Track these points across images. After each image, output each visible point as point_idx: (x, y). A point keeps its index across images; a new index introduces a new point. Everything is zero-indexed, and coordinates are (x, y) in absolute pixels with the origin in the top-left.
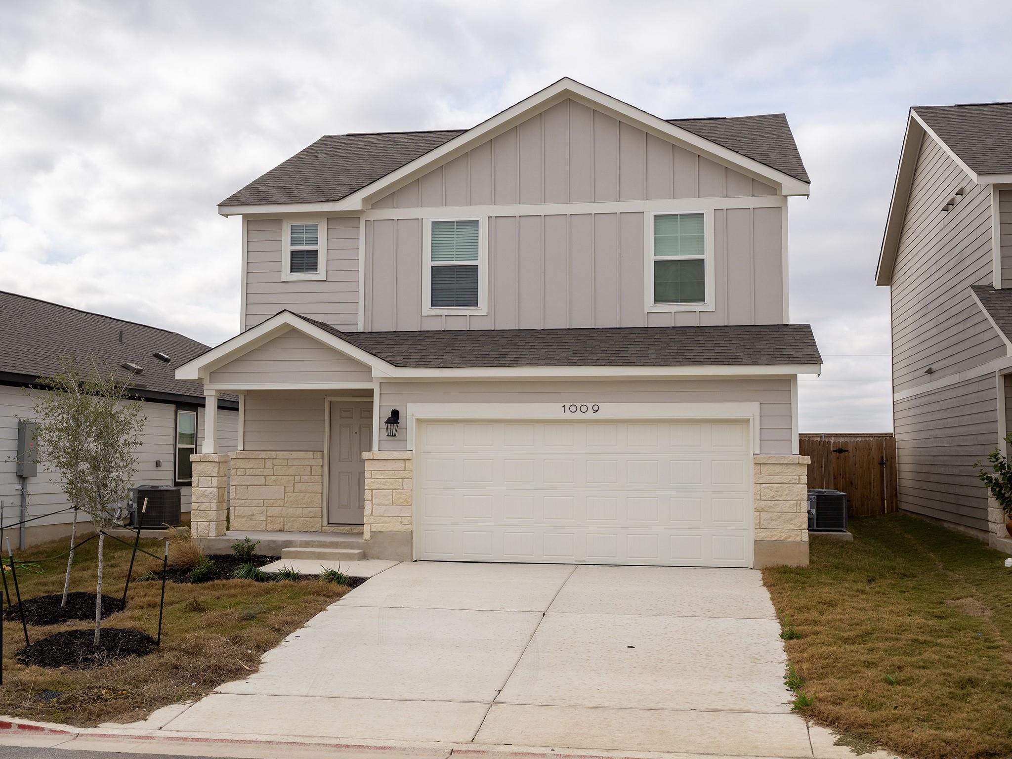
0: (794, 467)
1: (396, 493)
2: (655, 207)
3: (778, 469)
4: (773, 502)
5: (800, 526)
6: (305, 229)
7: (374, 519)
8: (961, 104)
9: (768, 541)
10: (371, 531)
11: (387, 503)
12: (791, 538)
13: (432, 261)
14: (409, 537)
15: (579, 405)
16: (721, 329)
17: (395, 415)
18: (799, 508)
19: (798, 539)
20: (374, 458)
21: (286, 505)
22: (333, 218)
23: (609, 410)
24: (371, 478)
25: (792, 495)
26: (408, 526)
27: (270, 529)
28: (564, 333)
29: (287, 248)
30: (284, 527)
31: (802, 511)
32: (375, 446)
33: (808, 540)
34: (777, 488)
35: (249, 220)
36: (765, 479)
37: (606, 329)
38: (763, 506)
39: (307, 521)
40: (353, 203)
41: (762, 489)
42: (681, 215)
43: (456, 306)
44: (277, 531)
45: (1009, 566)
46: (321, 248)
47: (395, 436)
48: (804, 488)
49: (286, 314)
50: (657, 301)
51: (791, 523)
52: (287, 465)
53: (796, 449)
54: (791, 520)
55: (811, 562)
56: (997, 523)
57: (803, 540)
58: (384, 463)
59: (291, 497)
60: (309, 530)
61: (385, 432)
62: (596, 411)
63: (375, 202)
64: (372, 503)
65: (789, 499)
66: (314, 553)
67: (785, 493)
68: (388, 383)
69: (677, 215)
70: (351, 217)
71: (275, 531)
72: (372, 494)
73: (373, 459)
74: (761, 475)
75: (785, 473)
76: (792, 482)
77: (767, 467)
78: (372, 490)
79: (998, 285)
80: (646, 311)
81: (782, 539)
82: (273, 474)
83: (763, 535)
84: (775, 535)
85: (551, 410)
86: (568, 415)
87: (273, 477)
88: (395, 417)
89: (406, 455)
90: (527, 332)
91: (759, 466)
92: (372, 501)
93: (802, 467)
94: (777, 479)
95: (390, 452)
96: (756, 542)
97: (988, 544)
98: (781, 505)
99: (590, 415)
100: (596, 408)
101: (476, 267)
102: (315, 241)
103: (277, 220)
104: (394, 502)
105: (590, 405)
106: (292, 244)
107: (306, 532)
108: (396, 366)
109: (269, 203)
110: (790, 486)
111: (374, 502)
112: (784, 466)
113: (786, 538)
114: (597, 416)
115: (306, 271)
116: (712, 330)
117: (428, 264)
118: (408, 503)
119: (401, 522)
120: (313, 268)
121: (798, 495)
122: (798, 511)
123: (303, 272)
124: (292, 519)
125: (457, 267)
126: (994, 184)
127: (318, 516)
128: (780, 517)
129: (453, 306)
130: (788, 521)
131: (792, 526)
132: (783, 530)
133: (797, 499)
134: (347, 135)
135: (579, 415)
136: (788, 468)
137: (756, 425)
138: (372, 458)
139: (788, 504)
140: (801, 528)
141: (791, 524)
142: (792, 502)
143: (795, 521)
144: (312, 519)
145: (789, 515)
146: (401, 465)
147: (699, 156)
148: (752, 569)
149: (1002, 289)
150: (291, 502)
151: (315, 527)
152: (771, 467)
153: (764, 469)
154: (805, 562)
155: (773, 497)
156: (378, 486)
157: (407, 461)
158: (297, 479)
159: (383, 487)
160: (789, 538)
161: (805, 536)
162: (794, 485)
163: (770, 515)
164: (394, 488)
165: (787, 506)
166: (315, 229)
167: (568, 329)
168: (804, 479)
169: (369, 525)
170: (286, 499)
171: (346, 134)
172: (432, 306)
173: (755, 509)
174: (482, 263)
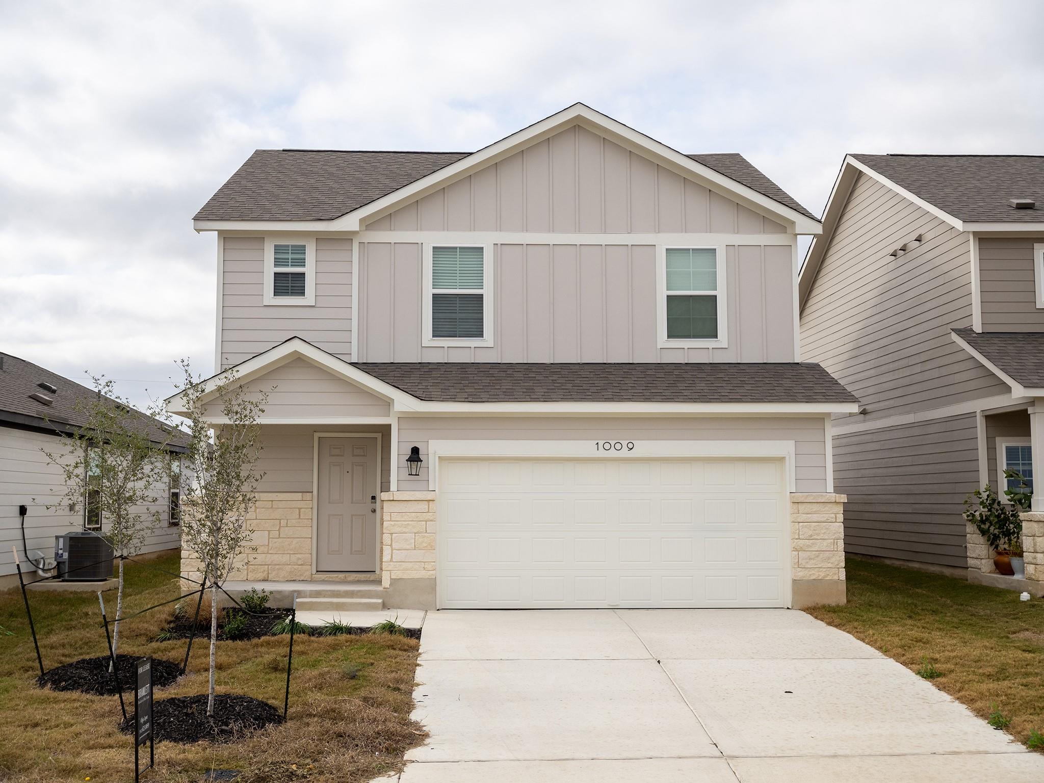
0: (830, 505)
1: (418, 537)
2: (667, 240)
3: (815, 507)
4: (811, 541)
5: (838, 565)
6: (290, 249)
7: (394, 565)
8: (893, 153)
9: (808, 581)
10: (391, 579)
11: (408, 547)
12: (829, 576)
13: (433, 288)
14: (431, 586)
15: (613, 443)
16: (735, 366)
17: (415, 451)
18: (836, 546)
19: (836, 577)
20: (395, 499)
21: (270, 552)
22: (322, 239)
23: (644, 448)
24: (391, 521)
25: (829, 533)
26: (432, 572)
27: (252, 579)
28: (577, 367)
29: (270, 269)
30: (268, 576)
31: (839, 550)
32: (393, 486)
33: (845, 579)
34: (815, 527)
35: (226, 237)
36: (804, 517)
37: (618, 364)
38: (801, 546)
39: (295, 569)
40: (350, 223)
41: (800, 528)
42: (693, 249)
43: (459, 337)
44: (260, 581)
45: (1026, 600)
46: (309, 270)
47: (418, 475)
48: (840, 526)
49: (296, 341)
50: (670, 335)
51: (829, 561)
52: (272, 508)
53: (830, 488)
54: (829, 558)
55: (848, 601)
56: (981, 559)
57: (841, 579)
58: (403, 504)
59: (275, 543)
60: (298, 578)
61: (405, 472)
62: (631, 449)
63: (369, 224)
64: (392, 548)
65: (826, 537)
66: (332, 603)
67: (823, 532)
68: (408, 418)
69: (689, 249)
70: (344, 239)
71: (257, 582)
72: (392, 538)
73: (393, 500)
74: (799, 513)
75: (822, 511)
76: (829, 521)
77: (805, 505)
78: (392, 534)
79: (978, 328)
80: (659, 347)
81: (820, 578)
82: (255, 518)
83: (801, 574)
84: (814, 574)
85: (585, 448)
86: (602, 453)
87: (255, 521)
88: (415, 455)
89: (430, 496)
90: (537, 366)
91: (797, 505)
92: (391, 545)
93: (839, 505)
94: (815, 517)
95: (413, 493)
96: (794, 581)
97: (967, 580)
98: (818, 544)
99: (625, 453)
100: (630, 446)
101: (480, 297)
102: (302, 263)
103: (259, 238)
104: (417, 546)
105: (625, 443)
106: (276, 265)
107: (294, 580)
108: (421, 400)
109: (252, 219)
110: (827, 525)
111: (393, 547)
112: (822, 504)
113: (825, 576)
114: (631, 454)
115: (291, 295)
116: (726, 367)
117: (429, 292)
118: (431, 547)
119: (424, 568)
120: (300, 291)
121: (835, 533)
122: (836, 549)
123: (288, 295)
124: (277, 567)
125: (459, 296)
126: (974, 232)
127: (308, 564)
128: (818, 557)
129: (456, 337)
130: (825, 559)
131: (830, 565)
132: (821, 569)
133: (834, 537)
134: (283, 151)
135: (613, 453)
136: (825, 507)
137: (791, 463)
138: (392, 499)
139: (825, 543)
140: (838, 567)
141: (829, 563)
142: (829, 541)
143: (833, 560)
144: (300, 566)
145: (827, 554)
146: (424, 506)
147: (710, 190)
148: (788, 608)
149: (982, 333)
150: (276, 548)
151: (305, 575)
152: (809, 506)
153: (802, 508)
154: (843, 600)
155: (811, 536)
156: (397, 529)
157: (431, 502)
158: (283, 523)
159: (404, 530)
160: (826, 577)
161: (842, 575)
162: (830, 524)
163: (808, 553)
164: (416, 532)
165: (824, 545)
166: (302, 249)
167: (579, 364)
168: (841, 518)
169: (389, 572)
170: (270, 545)
171: (282, 149)
172: (433, 336)
173: (794, 548)
174: (488, 292)
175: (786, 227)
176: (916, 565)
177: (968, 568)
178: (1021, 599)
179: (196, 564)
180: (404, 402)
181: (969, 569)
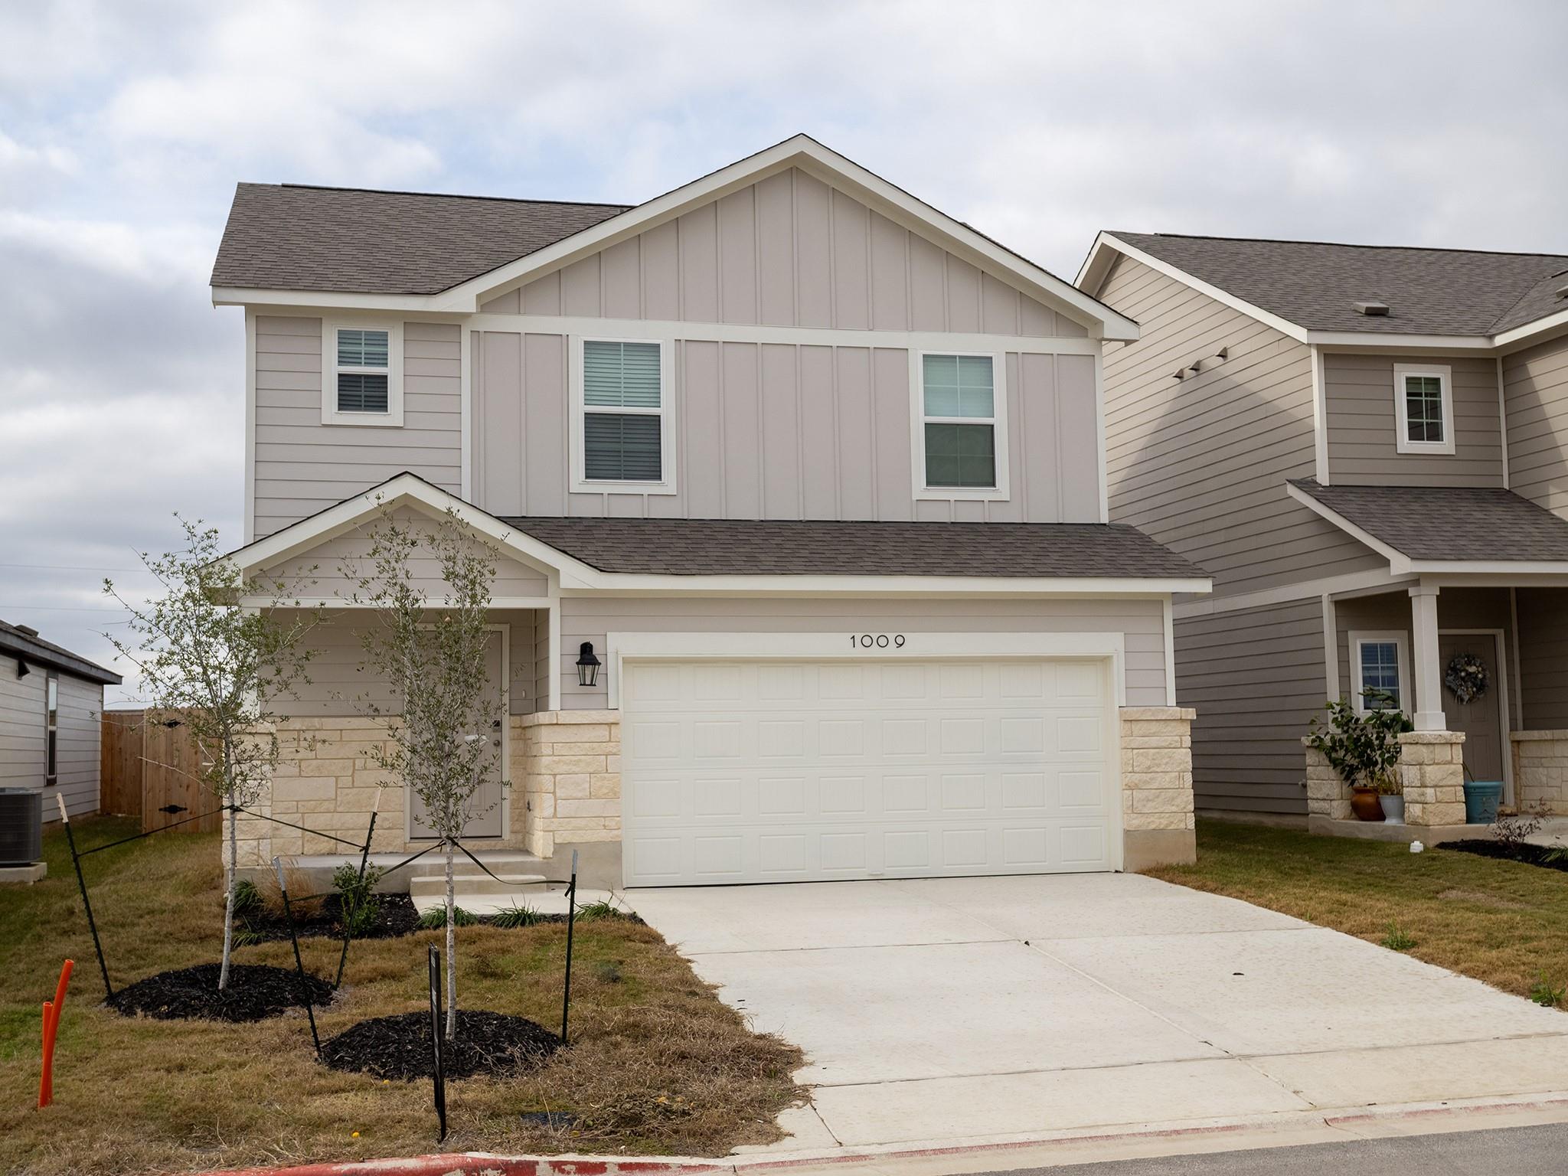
0: (1173, 724)
1: (595, 779)
2: (924, 343)
3: (1154, 727)
4: (1150, 775)
5: (1184, 808)
6: (363, 338)
7: (560, 823)
9: (1145, 832)
10: (554, 843)
11: (580, 795)
12: (1173, 825)
13: (585, 404)
14: (613, 852)
15: (875, 636)
16: (1021, 528)
17: (586, 649)
18: (1181, 782)
19: (1182, 826)
20: (559, 723)
21: (339, 809)
22: (414, 323)
23: (920, 643)
24: (553, 755)
25: (1173, 764)
26: (616, 832)
27: (311, 852)
28: (801, 526)
29: (331, 369)
30: (336, 848)
31: (1186, 786)
32: (554, 702)
33: (1194, 827)
34: (1154, 755)
35: (259, 315)
36: (1139, 741)
37: (857, 522)
38: (1137, 782)
39: (379, 835)
40: (462, 299)
41: (1135, 757)
42: (960, 357)
43: (625, 478)
44: (323, 855)
45: (1418, 851)
46: (394, 371)
47: (595, 685)
48: (1187, 753)
49: (407, 479)
50: (930, 482)
51: (1173, 803)
52: (341, 740)
53: (1172, 699)
54: (1173, 799)
55: (1199, 859)
56: (1331, 800)
57: (1189, 827)
58: (574, 729)
59: (347, 794)
60: (384, 850)
61: (573, 683)
62: (901, 645)
63: (489, 303)
64: (555, 797)
65: (1169, 769)
67: (1164, 761)
68: (580, 601)
69: (955, 357)
70: (449, 325)
71: (318, 855)
72: (555, 781)
73: (557, 724)
74: (1132, 736)
75: (1162, 733)
76: (1172, 746)
77: (1140, 724)
78: (555, 775)
79: (1323, 478)
80: (915, 498)
81: (1162, 827)
82: (314, 757)
83: (1136, 822)
84: (1153, 821)
85: (835, 643)
86: (860, 652)
87: (315, 762)
88: (587, 655)
89: (611, 717)
90: (743, 524)
91: (1129, 724)
92: (554, 793)
93: (1185, 724)
94: (1154, 741)
95: (586, 712)
96: (1127, 833)
97: (1308, 830)
98: (1160, 779)
99: (892, 651)
100: (900, 640)
101: (657, 419)
102: (383, 360)
103: (313, 319)
104: (593, 794)
105: (891, 636)
106: (340, 363)
107: (377, 853)
108: (601, 571)
109: (306, 288)
110: (1169, 752)
111: (558, 795)
112: (1162, 723)
113: (1168, 825)
114: (902, 653)
115: (365, 410)
116: (1009, 528)
117: (578, 409)
118: (614, 794)
119: (604, 826)
120: (380, 403)
121: (1180, 764)
122: (1181, 786)
123: (360, 410)
124: (351, 832)
125: (624, 417)
126: (1318, 345)
127: (398, 826)
128: (1158, 797)
129: (620, 478)
130: (1168, 801)
131: (1174, 809)
132: (1163, 815)
133: (1178, 769)
134: (284, 186)
135: (875, 652)
136: (1166, 726)
137: (1119, 665)
138: (555, 722)
139: (1167, 777)
140: (1185, 810)
141: (1173, 805)
142: (1174, 775)
143: (1178, 801)
144: (387, 831)
145: (1170, 793)
146: (603, 732)
147: (983, 272)
148: (1116, 872)
149: (1330, 486)
150: (348, 803)
151: (394, 844)
152: (1145, 724)
153: (1137, 728)
154: (1191, 857)
155: (1149, 768)
156: (564, 768)
157: (613, 726)
158: (359, 763)
159: (575, 769)
160: (1170, 826)
161: (1191, 822)
162: (1174, 750)
163: (1146, 793)
164: (592, 771)
165: (1166, 780)
166: (382, 339)
167: (801, 521)
168: (1187, 741)
169: (551, 833)
170: (338, 798)
171: (280, 184)
172: (587, 477)
173: (1126, 785)
174: (667, 412)
175: (1086, 329)
176: (1216, 815)
177: (1308, 814)
178: (1412, 851)
179: (247, 829)
180: (575, 575)
181: (1310, 815)
